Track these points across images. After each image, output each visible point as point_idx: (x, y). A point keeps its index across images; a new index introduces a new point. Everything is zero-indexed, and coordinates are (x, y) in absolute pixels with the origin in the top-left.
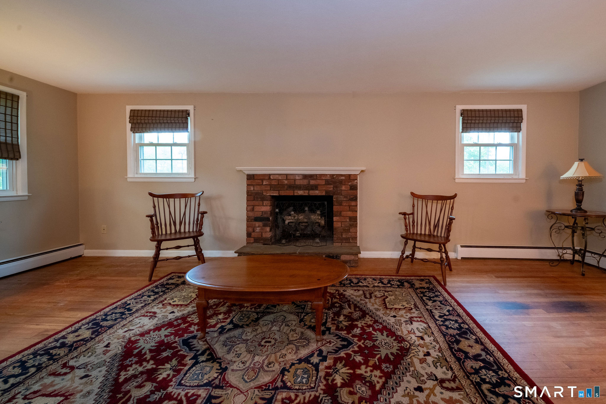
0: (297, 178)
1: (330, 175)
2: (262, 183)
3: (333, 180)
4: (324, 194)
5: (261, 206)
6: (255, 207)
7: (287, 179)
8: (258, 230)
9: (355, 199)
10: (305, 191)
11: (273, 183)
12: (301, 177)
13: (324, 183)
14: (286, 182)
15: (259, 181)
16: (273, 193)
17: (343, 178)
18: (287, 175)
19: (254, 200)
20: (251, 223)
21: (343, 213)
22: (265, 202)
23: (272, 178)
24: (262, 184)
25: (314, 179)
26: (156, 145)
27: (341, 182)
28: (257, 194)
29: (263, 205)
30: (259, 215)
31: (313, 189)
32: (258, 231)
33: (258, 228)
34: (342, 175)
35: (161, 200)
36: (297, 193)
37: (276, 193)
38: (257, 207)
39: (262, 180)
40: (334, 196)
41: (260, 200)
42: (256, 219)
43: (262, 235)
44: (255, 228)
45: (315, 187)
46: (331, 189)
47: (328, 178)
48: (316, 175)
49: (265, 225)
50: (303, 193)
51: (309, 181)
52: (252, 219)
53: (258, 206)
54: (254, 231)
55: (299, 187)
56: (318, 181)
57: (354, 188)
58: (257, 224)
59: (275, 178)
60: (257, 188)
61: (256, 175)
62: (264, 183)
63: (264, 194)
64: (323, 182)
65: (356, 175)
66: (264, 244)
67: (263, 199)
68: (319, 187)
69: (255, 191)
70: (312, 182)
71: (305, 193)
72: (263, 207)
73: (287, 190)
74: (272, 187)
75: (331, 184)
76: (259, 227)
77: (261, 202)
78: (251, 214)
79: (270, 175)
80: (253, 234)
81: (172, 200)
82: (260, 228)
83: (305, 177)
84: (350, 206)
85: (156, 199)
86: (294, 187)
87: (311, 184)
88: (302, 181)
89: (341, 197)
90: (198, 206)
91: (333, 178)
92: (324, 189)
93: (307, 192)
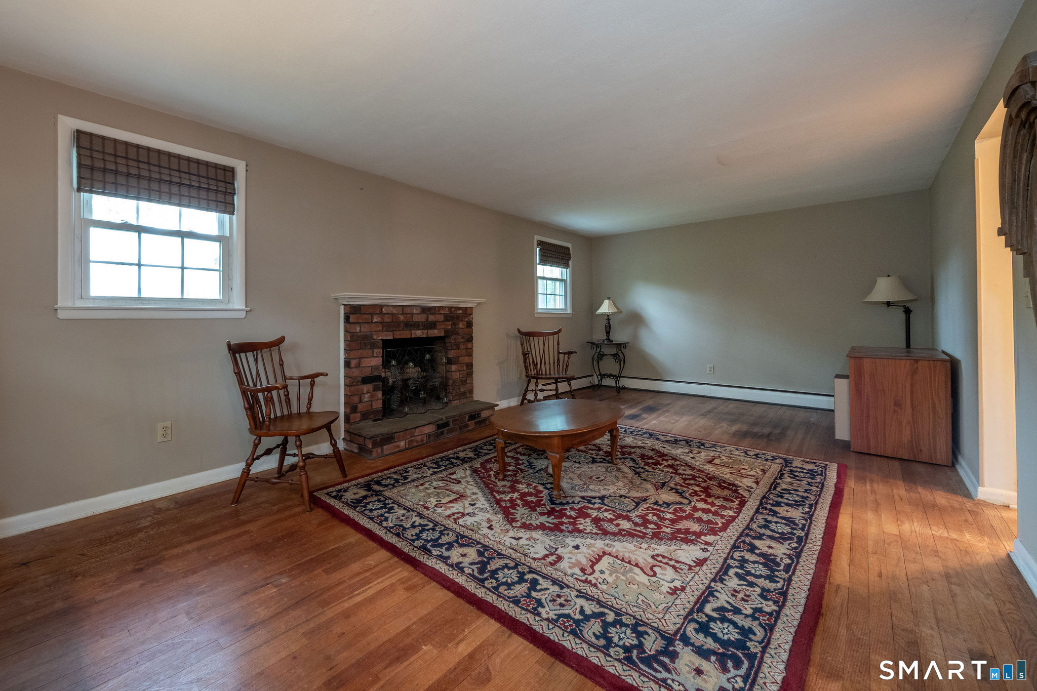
0: (415, 311)
1: (449, 307)
2: (372, 320)
3: (451, 314)
4: (442, 335)
5: (370, 357)
6: (362, 360)
7: (403, 314)
8: (366, 397)
9: (470, 339)
10: (424, 331)
11: (387, 319)
12: (418, 311)
13: (442, 320)
14: (402, 318)
15: (367, 316)
16: (386, 336)
17: (461, 312)
18: (403, 307)
19: (361, 348)
20: (356, 387)
21: (461, 359)
22: (376, 351)
23: (385, 312)
24: (372, 322)
25: (432, 314)
26: (140, 230)
27: (458, 317)
28: (365, 337)
29: (373, 357)
30: (367, 373)
31: (431, 328)
32: (366, 400)
33: (367, 396)
34: (459, 308)
36: (415, 333)
37: (390, 335)
38: (365, 359)
39: (372, 314)
40: (453, 337)
41: (369, 347)
42: (366, 380)
43: (372, 405)
44: (362, 395)
45: (432, 325)
46: (450, 327)
47: (446, 312)
48: (435, 307)
49: (375, 389)
50: (421, 334)
51: (428, 317)
52: (358, 381)
53: (367, 358)
54: (361, 402)
55: (416, 326)
56: (437, 316)
57: (470, 325)
58: (366, 388)
59: (389, 312)
60: (365, 329)
61: (364, 306)
62: (375, 320)
63: (375, 337)
64: (441, 318)
65: (471, 308)
66: (375, 420)
67: (373, 346)
68: (437, 324)
69: (362, 334)
70: (431, 318)
71: (423, 334)
72: (373, 359)
73: (403, 330)
74: (386, 326)
75: (449, 321)
76: (367, 393)
77: (370, 351)
78: (356, 373)
79: (381, 307)
80: (360, 406)
82: (369, 395)
83: (426, 310)
84: (466, 349)
86: (410, 325)
87: (430, 320)
88: (419, 316)
89: (459, 337)
90: (282, 365)
91: (451, 312)
92: (443, 327)
93: (425, 331)
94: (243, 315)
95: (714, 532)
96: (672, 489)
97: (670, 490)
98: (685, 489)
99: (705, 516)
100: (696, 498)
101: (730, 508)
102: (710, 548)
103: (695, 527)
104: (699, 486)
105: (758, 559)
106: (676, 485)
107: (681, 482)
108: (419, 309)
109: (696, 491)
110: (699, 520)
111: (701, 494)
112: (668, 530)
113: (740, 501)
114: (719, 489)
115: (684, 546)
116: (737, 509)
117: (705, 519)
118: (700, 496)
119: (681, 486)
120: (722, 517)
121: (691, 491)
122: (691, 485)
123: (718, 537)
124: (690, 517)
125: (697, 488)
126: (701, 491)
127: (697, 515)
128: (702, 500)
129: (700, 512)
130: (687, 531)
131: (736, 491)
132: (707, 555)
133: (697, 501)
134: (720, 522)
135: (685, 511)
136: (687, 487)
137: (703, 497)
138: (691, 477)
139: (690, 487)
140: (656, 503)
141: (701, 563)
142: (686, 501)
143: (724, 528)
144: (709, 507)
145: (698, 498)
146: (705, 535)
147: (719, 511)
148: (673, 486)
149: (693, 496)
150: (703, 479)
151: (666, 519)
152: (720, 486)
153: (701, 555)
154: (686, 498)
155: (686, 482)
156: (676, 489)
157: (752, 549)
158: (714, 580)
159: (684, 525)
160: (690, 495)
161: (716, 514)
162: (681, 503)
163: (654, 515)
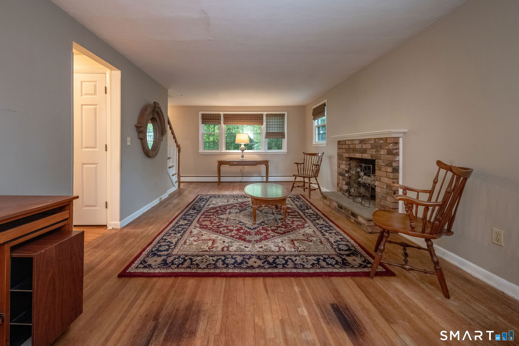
0: (357, 143)
1: (374, 139)
2: (343, 147)
3: (376, 144)
4: (370, 158)
7: (352, 144)
11: (347, 147)
14: (352, 146)
17: (382, 142)
18: (352, 140)
21: (382, 179)
25: (365, 144)
27: (381, 146)
28: (341, 155)
31: (364, 153)
34: (381, 139)
35: (308, 156)
36: (356, 155)
40: (376, 161)
41: (341, 159)
45: (365, 151)
46: (375, 153)
47: (372, 142)
48: (366, 139)
55: (357, 151)
56: (367, 145)
64: (369, 146)
65: (398, 138)
67: (343, 159)
68: (368, 150)
69: (340, 153)
71: (360, 156)
72: (343, 165)
73: (352, 153)
75: (374, 149)
76: (341, 180)
77: (342, 162)
81: (313, 157)
83: (362, 141)
85: (306, 156)
86: (355, 150)
87: (363, 147)
88: (358, 145)
89: (381, 161)
90: (321, 161)
91: (376, 142)
92: (370, 152)
93: (361, 154)
94: (326, 145)
95: (207, 211)
96: (223, 219)
97: (224, 218)
98: (219, 220)
99: (210, 214)
100: (214, 218)
101: (203, 218)
102: (207, 208)
103: (212, 211)
104: (215, 223)
105: (196, 209)
106: (223, 221)
107: (222, 223)
108: (358, 141)
109: (215, 220)
110: (211, 213)
111: (213, 220)
112: (218, 209)
113: (199, 221)
114: (207, 224)
115: (213, 207)
116: (200, 218)
117: (210, 213)
118: (213, 219)
119: (221, 221)
120: (205, 215)
121: (217, 220)
122: (218, 223)
123: (206, 210)
124: (214, 213)
125: (215, 222)
126: (213, 221)
127: (212, 214)
128: (212, 218)
129: (211, 214)
130: (213, 209)
131: (201, 225)
132: (208, 207)
133: (213, 217)
134: (206, 214)
135: (216, 214)
136: (219, 221)
137: (212, 219)
138: (219, 227)
139: (218, 222)
140: (225, 214)
141: (209, 205)
142: (217, 216)
143: (204, 213)
144: (209, 217)
145: (213, 218)
146: (209, 210)
147: (206, 216)
148: (224, 220)
149: (215, 218)
150: (214, 227)
151: (220, 211)
152: (207, 226)
153: (209, 206)
154: (217, 217)
155: (220, 223)
156: (222, 219)
157: (197, 210)
158: (205, 204)
159: (215, 210)
160: (216, 219)
161: (207, 215)
162: (218, 215)
163: (224, 211)
